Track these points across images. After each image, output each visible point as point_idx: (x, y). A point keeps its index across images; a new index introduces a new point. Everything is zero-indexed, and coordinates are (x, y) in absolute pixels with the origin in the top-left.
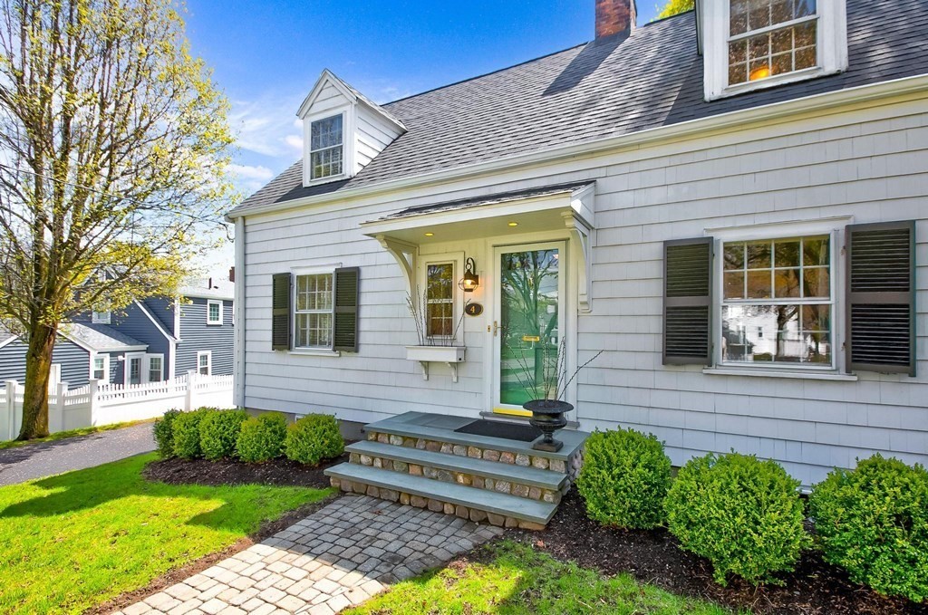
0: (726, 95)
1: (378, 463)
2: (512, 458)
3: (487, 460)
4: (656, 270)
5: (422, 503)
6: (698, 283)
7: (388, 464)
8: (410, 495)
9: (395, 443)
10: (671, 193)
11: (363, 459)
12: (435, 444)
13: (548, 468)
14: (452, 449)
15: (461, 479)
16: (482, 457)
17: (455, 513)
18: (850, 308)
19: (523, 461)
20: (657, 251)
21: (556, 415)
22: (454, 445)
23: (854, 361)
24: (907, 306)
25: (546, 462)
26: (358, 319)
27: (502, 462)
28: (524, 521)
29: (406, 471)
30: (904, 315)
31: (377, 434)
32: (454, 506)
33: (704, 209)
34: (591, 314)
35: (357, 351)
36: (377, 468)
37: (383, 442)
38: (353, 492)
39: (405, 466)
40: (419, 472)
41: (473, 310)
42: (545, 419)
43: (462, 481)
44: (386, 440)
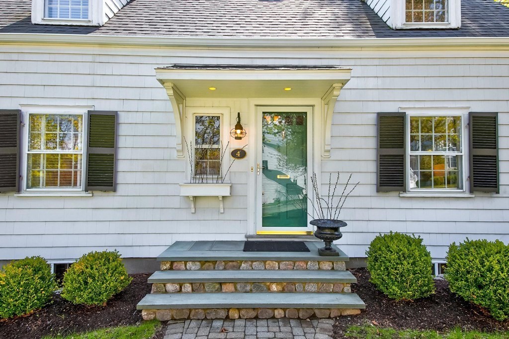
0: (405, 27)
1: (188, 287)
2: (305, 265)
3: (285, 270)
4: (372, 131)
5: (252, 314)
6: (398, 140)
7: (198, 287)
8: (239, 310)
9: (193, 268)
10: (379, 83)
11: (170, 287)
12: (235, 264)
13: (333, 269)
14: (251, 266)
15: (274, 287)
16: (279, 268)
17: (285, 316)
18: (472, 157)
19: (314, 266)
20: (372, 119)
21: (336, 229)
22: (252, 262)
23: (475, 186)
24: (495, 157)
25: (331, 264)
26: (117, 160)
27: (297, 270)
28: (346, 309)
29: (220, 290)
30: (494, 161)
31: (172, 263)
32: (284, 310)
33: (399, 95)
34: (330, 159)
35: (115, 191)
36: (188, 293)
37: (179, 270)
38: (173, 319)
39: (217, 286)
40: (233, 289)
41: (238, 154)
42: (329, 233)
43: (276, 289)
44: (183, 267)
